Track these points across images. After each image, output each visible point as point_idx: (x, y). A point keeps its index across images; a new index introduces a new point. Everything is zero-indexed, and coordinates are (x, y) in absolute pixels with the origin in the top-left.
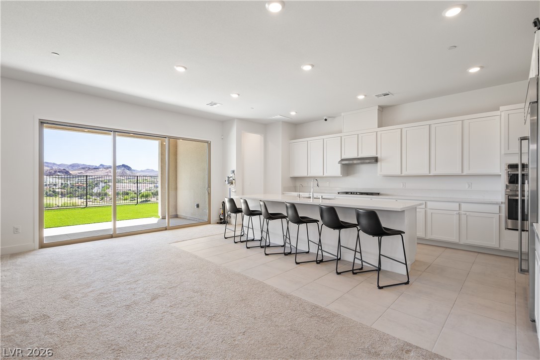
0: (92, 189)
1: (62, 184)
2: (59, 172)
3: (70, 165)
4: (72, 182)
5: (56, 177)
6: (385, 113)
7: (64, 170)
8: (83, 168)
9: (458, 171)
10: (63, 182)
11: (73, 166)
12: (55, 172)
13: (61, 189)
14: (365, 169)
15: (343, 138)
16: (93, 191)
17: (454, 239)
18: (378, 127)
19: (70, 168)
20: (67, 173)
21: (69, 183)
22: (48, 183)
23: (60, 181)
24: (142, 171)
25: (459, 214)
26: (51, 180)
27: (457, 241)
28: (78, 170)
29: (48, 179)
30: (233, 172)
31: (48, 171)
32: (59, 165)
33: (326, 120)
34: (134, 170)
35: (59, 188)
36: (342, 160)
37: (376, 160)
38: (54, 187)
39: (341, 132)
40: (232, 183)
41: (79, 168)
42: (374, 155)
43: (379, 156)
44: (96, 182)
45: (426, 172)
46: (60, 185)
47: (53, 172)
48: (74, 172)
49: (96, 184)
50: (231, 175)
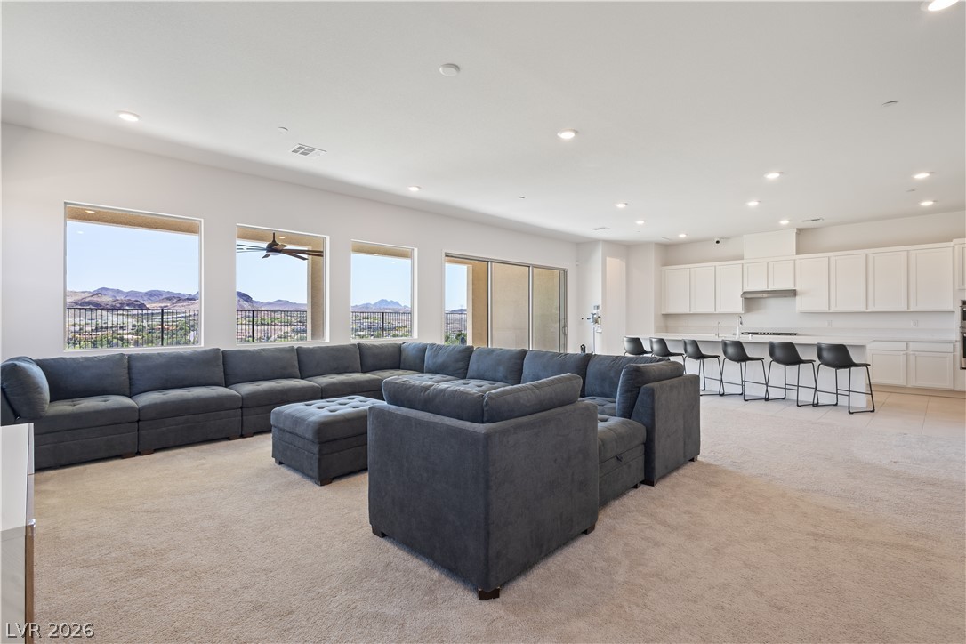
0: (185, 335)
1: (134, 326)
2: (128, 305)
3: (146, 293)
4: (150, 323)
5: (123, 315)
6: (805, 237)
7: (137, 301)
8: (169, 299)
9: (903, 307)
10: (135, 323)
11: (152, 295)
12: (122, 304)
13: (133, 334)
14: (774, 303)
15: (745, 266)
16: (188, 337)
17: (901, 382)
18: (797, 254)
19: (145, 298)
20: (142, 307)
21: (145, 324)
22: (110, 325)
23: (130, 320)
24: (269, 303)
25: (907, 354)
26: (115, 319)
27: (905, 384)
28: (161, 301)
29: (110, 318)
30: (598, 307)
31: (110, 304)
32: (128, 294)
33: (718, 242)
34: (256, 302)
35: (128, 334)
36: (744, 293)
37: (793, 293)
38: (120, 331)
39: (742, 258)
40: (596, 322)
41: (161, 298)
42: (792, 288)
43: (798, 288)
44: (192, 323)
45: (862, 308)
46: (130, 327)
47: (118, 305)
48: (154, 305)
49: (193, 326)
50: (595, 312)
